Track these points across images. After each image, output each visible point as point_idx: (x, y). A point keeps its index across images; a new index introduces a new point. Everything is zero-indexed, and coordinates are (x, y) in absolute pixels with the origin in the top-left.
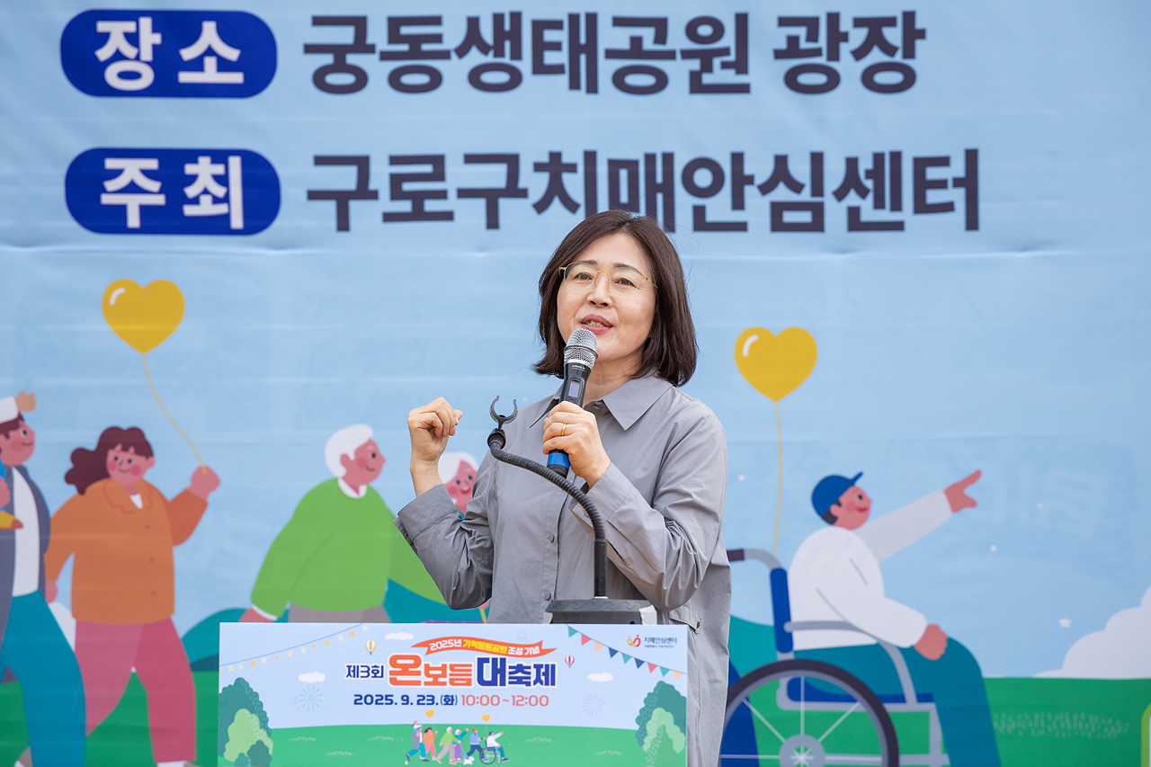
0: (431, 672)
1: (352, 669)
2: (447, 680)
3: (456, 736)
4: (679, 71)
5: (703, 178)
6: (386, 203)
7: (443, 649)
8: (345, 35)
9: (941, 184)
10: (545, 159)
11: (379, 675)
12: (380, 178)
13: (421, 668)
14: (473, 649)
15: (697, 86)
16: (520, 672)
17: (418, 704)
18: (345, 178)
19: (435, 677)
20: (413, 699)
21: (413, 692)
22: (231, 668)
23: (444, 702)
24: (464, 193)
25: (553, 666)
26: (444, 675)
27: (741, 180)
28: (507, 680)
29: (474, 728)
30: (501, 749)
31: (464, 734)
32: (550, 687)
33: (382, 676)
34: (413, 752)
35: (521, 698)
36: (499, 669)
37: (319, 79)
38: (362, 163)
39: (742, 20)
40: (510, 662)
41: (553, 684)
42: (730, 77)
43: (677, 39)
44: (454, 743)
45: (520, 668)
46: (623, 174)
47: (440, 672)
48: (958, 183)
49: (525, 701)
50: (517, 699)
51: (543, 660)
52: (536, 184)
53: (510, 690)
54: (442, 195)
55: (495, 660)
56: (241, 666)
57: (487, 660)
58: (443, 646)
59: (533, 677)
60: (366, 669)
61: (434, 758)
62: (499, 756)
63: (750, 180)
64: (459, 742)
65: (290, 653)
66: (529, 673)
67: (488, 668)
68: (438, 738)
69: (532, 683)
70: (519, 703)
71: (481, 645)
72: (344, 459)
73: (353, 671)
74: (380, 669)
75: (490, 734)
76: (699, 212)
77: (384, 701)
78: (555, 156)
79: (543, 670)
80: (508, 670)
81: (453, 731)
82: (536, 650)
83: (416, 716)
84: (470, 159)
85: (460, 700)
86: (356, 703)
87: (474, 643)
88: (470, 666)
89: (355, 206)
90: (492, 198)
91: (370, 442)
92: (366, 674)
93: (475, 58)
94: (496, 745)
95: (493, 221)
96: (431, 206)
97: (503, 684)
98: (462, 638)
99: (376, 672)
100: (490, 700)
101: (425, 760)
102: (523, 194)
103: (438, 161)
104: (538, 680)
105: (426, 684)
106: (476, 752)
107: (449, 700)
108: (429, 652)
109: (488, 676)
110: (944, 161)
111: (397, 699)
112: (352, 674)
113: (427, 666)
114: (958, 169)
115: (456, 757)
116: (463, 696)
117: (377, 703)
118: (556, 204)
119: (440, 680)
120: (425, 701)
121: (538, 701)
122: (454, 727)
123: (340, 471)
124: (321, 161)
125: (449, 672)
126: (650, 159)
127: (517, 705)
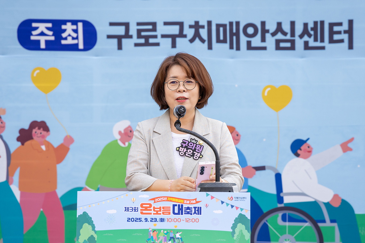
0: (156, 210)
1: (126, 208)
2: (161, 212)
3: (165, 234)
5: (250, 31)
6: (135, 40)
7: (160, 201)
9: (339, 33)
10: (193, 23)
11: (137, 210)
12: (133, 31)
13: (152, 208)
14: (171, 201)
16: (188, 210)
17: (151, 221)
18: (120, 31)
19: (157, 211)
20: (149, 220)
21: (149, 217)
22: (81, 208)
23: (160, 221)
24: (163, 36)
25: (201, 208)
26: (160, 211)
27: (265, 31)
28: (184, 213)
29: (171, 231)
30: (181, 238)
31: (168, 233)
32: (199, 215)
33: (138, 211)
34: (149, 239)
35: (189, 219)
36: (181, 208)
38: (127, 25)
40: (185, 206)
41: (201, 214)
44: (164, 236)
45: (188, 208)
46: (221, 29)
47: (159, 210)
48: (345, 32)
49: (190, 220)
50: (187, 220)
51: (197, 205)
52: (190, 33)
53: (184, 216)
54: (155, 37)
55: (179, 205)
56: (85, 207)
57: (176, 205)
58: (160, 200)
59: (193, 211)
60: (132, 208)
61: (156, 242)
62: (180, 241)
63: (268, 31)
64: (166, 236)
65: (104, 202)
66: (192, 210)
67: (176, 208)
68: (158, 234)
69: (193, 214)
70: (188, 221)
71: (174, 200)
72: (120, 133)
73: (127, 209)
74: (137, 208)
75: (177, 233)
76: (249, 43)
77: (138, 220)
78: (197, 23)
79: (197, 209)
80: (184, 209)
81: (164, 232)
82: (194, 202)
83: (150, 226)
84: (166, 24)
85: (166, 220)
86: (128, 221)
87: (171, 199)
88: (170, 207)
89: (124, 41)
90: (174, 38)
91: (129, 127)
92: (132, 210)
94: (180, 237)
95: (174, 45)
96: (151, 41)
97: (182, 214)
98: (167, 197)
99: (135, 210)
100: (177, 220)
101: (153, 242)
102: (185, 36)
103: (154, 24)
104: (195, 213)
105: (154, 214)
106: (172, 239)
107: (162, 220)
108: (155, 202)
109: (176, 211)
110: (340, 24)
111: (143, 219)
112: (126, 210)
113: (154, 207)
114: (345, 27)
115: (165, 241)
116: (167, 219)
117: (135, 221)
118: (197, 40)
119: (159, 212)
120: (153, 221)
121: (195, 220)
122: (164, 230)
123: (118, 137)
124: (112, 24)
125: (162, 209)
126: (231, 24)
127: (187, 222)
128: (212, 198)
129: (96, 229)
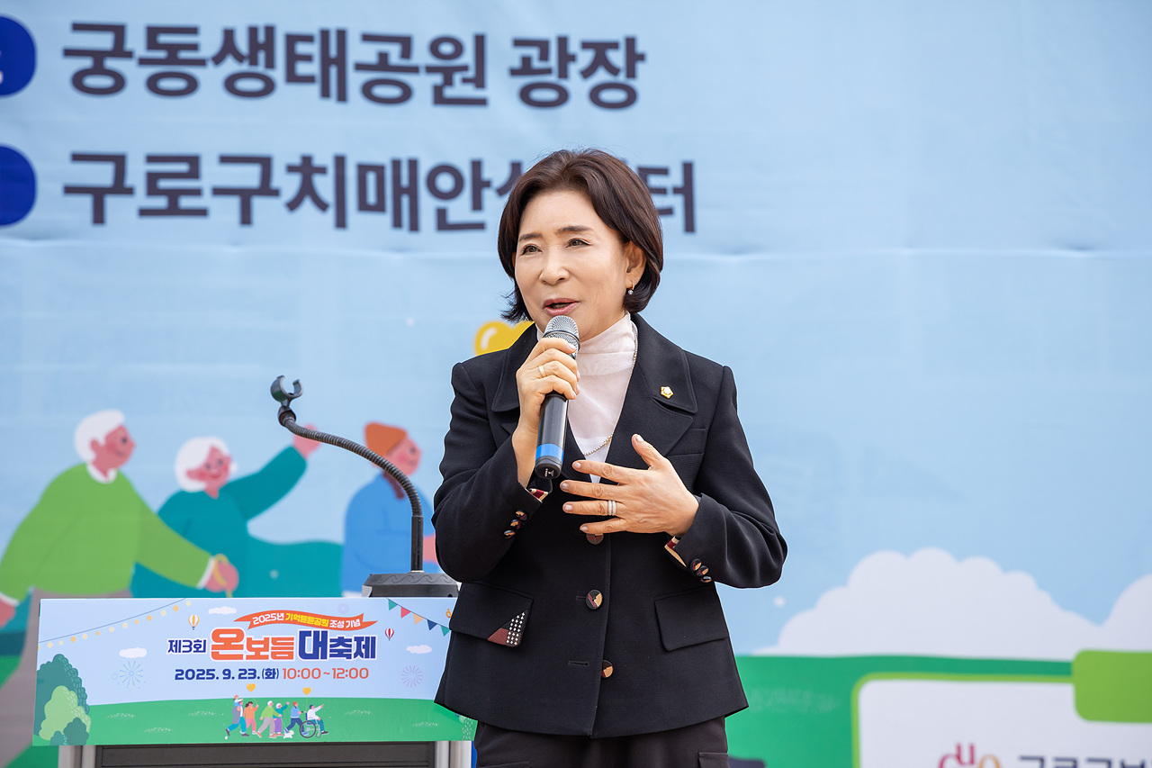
0: (253, 646)
1: (174, 643)
2: (269, 653)
3: (277, 710)
4: (423, 85)
5: (445, 182)
6: (141, 199)
7: (265, 623)
8: (105, 41)
9: (662, 191)
10: (296, 161)
11: (202, 649)
12: (136, 175)
13: (244, 642)
14: (295, 622)
15: (439, 98)
16: (341, 644)
17: (240, 678)
18: (102, 175)
19: (257, 651)
20: (235, 673)
21: (234, 666)
22: (50, 645)
23: (265, 676)
24: (218, 192)
25: (374, 639)
26: (266, 649)
27: (480, 184)
28: (328, 653)
29: (294, 702)
30: (321, 722)
31: (285, 707)
32: (370, 659)
33: (204, 651)
34: (234, 726)
35: (341, 671)
36: (320, 642)
37: (78, 81)
38: (119, 161)
39: (480, 41)
40: (332, 635)
41: (373, 656)
42: (469, 91)
43: (421, 56)
44: (274, 717)
45: (341, 641)
46: (371, 178)
47: (262, 646)
48: (676, 191)
49: (346, 673)
50: (337, 672)
51: (363, 633)
52: (288, 184)
53: (331, 663)
54: (197, 192)
55: (316, 633)
56: (61, 642)
57: (308, 633)
58: (265, 620)
59: (354, 650)
60: (188, 644)
61: (254, 733)
62: (318, 729)
63: (488, 184)
64: (280, 715)
65: (112, 629)
66: (350, 646)
67: (309, 641)
68: (259, 712)
69: (353, 656)
70: (340, 676)
71: (303, 619)
72: (94, 445)
73: (175, 646)
74: (202, 644)
75: (311, 707)
76: (441, 214)
77: (205, 676)
78: (307, 160)
79: (363, 643)
80: (329, 643)
81: (274, 706)
82: (357, 623)
83: (238, 690)
84: (226, 160)
85: (281, 673)
86: (177, 678)
87: (296, 617)
88: (292, 639)
89: (111, 202)
90: (245, 195)
91: (121, 428)
92: (188, 649)
93: (230, 66)
94: (317, 718)
95: (246, 218)
96: (185, 202)
97: (324, 657)
98: (285, 612)
99: (198, 647)
100: (311, 674)
101: (245, 735)
102: (276, 193)
103: (194, 161)
104: (358, 653)
105: (248, 657)
106: (297, 725)
107: (271, 674)
108: (252, 626)
109: (309, 650)
110: (663, 172)
111: (219, 673)
112: (174, 648)
113: (249, 640)
114: (676, 179)
115: (276, 731)
116: (285, 670)
117: (198, 678)
118: (308, 204)
119: (262, 653)
120: (247, 675)
121: (359, 673)
122: (275, 700)
123: (88, 455)
124: (77, 157)
125: (271, 645)
126: (396, 164)
127: (338, 677)
128: (405, 612)
129: (89, 702)
